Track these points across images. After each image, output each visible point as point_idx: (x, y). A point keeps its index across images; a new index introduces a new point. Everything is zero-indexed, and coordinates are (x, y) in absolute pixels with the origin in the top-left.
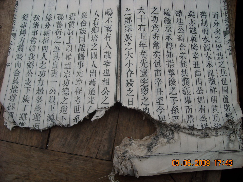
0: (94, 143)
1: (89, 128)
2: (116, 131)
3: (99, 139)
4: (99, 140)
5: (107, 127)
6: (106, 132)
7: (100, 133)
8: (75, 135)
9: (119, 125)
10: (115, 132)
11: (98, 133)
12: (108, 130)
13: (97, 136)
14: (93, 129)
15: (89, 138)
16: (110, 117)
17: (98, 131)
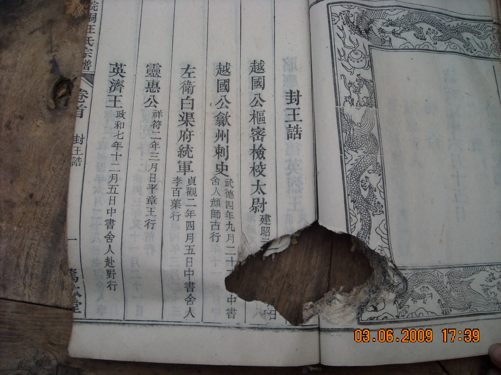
0: (286, 308)
1: (274, 279)
2: (329, 281)
3: (297, 300)
4: (295, 301)
5: (311, 275)
6: (310, 285)
7: (297, 287)
8: (246, 295)
9: (333, 269)
10: (328, 283)
11: (294, 287)
12: (313, 281)
13: (291, 294)
14: (283, 281)
15: (275, 300)
16: (315, 255)
17: (293, 284)
